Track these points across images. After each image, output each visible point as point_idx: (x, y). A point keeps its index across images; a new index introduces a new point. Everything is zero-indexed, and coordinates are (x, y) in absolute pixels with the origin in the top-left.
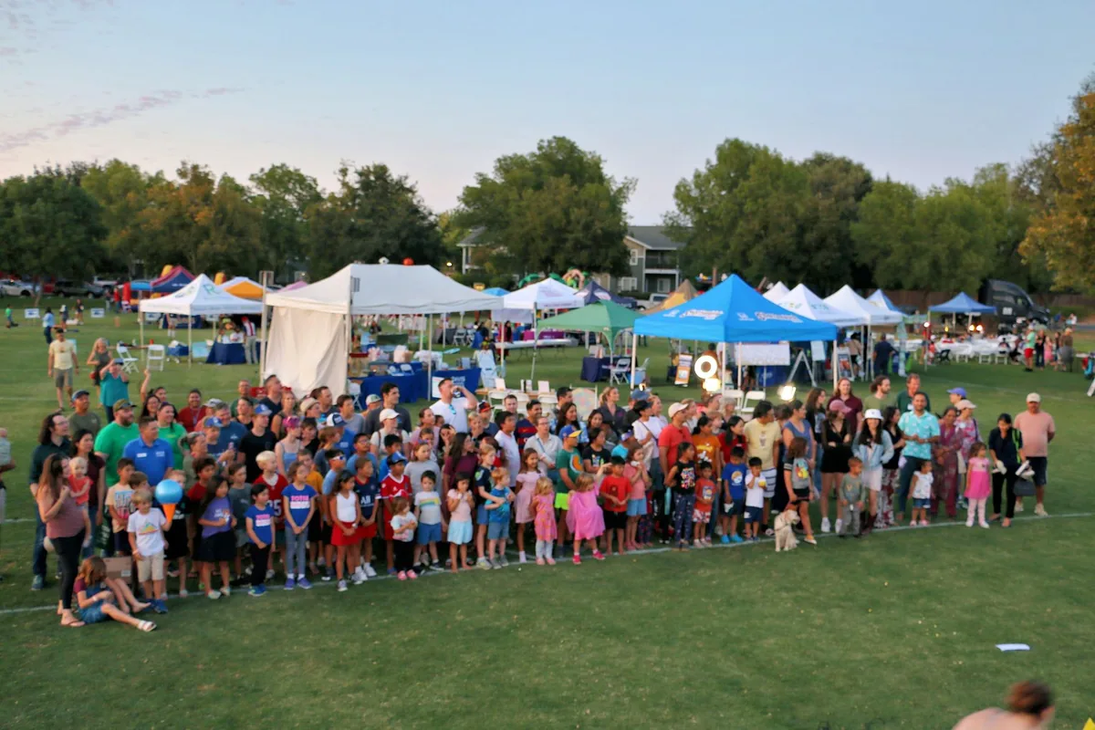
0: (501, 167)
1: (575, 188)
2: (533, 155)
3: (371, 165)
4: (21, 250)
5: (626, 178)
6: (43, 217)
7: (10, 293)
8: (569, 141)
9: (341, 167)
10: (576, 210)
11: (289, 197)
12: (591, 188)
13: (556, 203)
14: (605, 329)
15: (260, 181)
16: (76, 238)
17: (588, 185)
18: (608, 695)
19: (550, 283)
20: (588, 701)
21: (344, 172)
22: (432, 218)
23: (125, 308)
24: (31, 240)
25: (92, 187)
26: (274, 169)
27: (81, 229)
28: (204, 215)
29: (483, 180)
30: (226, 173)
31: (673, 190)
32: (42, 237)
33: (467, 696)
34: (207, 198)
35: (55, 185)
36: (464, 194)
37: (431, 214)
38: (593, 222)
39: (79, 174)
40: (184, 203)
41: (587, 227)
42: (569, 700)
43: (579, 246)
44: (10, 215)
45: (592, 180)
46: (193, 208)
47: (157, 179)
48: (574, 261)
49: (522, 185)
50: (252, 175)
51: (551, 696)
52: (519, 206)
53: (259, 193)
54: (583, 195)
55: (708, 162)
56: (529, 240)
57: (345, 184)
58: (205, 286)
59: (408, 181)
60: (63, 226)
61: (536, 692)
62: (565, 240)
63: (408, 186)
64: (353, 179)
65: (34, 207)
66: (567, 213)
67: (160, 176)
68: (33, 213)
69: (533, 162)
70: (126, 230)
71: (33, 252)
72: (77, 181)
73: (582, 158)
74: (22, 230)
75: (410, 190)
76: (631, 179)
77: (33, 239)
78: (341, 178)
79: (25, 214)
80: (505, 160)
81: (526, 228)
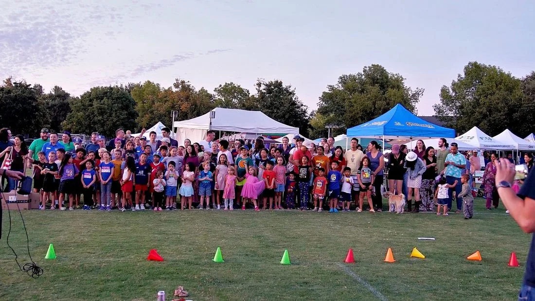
0: (342, 81)
1: (383, 92)
2: (359, 74)
3: (273, 81)
5: (417, 88)
6: (106, 107)
8: (381, 67)
9: (258, 82)
12: (391, 91)
13: (369, 99)
15: (220, 91)
16: (122, 117)
17: (390, 89)
21: (259, 85)
24: (100, 118)
25: (135, 94)
27: (125, 112)
28: (184, 106)
29: (331, 88)
30: (203, 88)
31: (440, 92)
32: (105, 116)
34: (188, 98)
35: (114, 91)
36: (322, 96)
39: (131, 88)
40: (176, 100)
44: (91, 105)
45: (393, 87)
46: (180, 102)
47: (169, 91)
49: (352, 90)
50: (216, 89)
52: (351, 101)
53: (219, 97)
54: (387, 95)
55: (459, 76)
57: (259, 91)
59: (291, 88)
60: (116, 111)
63: (291, 91)
64: (263, 87)
65: (102, 102)
66: (374, 104)
69: (360, 78)
70: (148, 115)
72: (129, 92)
73: (388, 76)
74: (96, 113)
75: (292, 93)
76: (420, 89)
77: (101, 117)
78: (258, 88)
79: (98, 105)
80: (344, 77)
81: (353, 113)
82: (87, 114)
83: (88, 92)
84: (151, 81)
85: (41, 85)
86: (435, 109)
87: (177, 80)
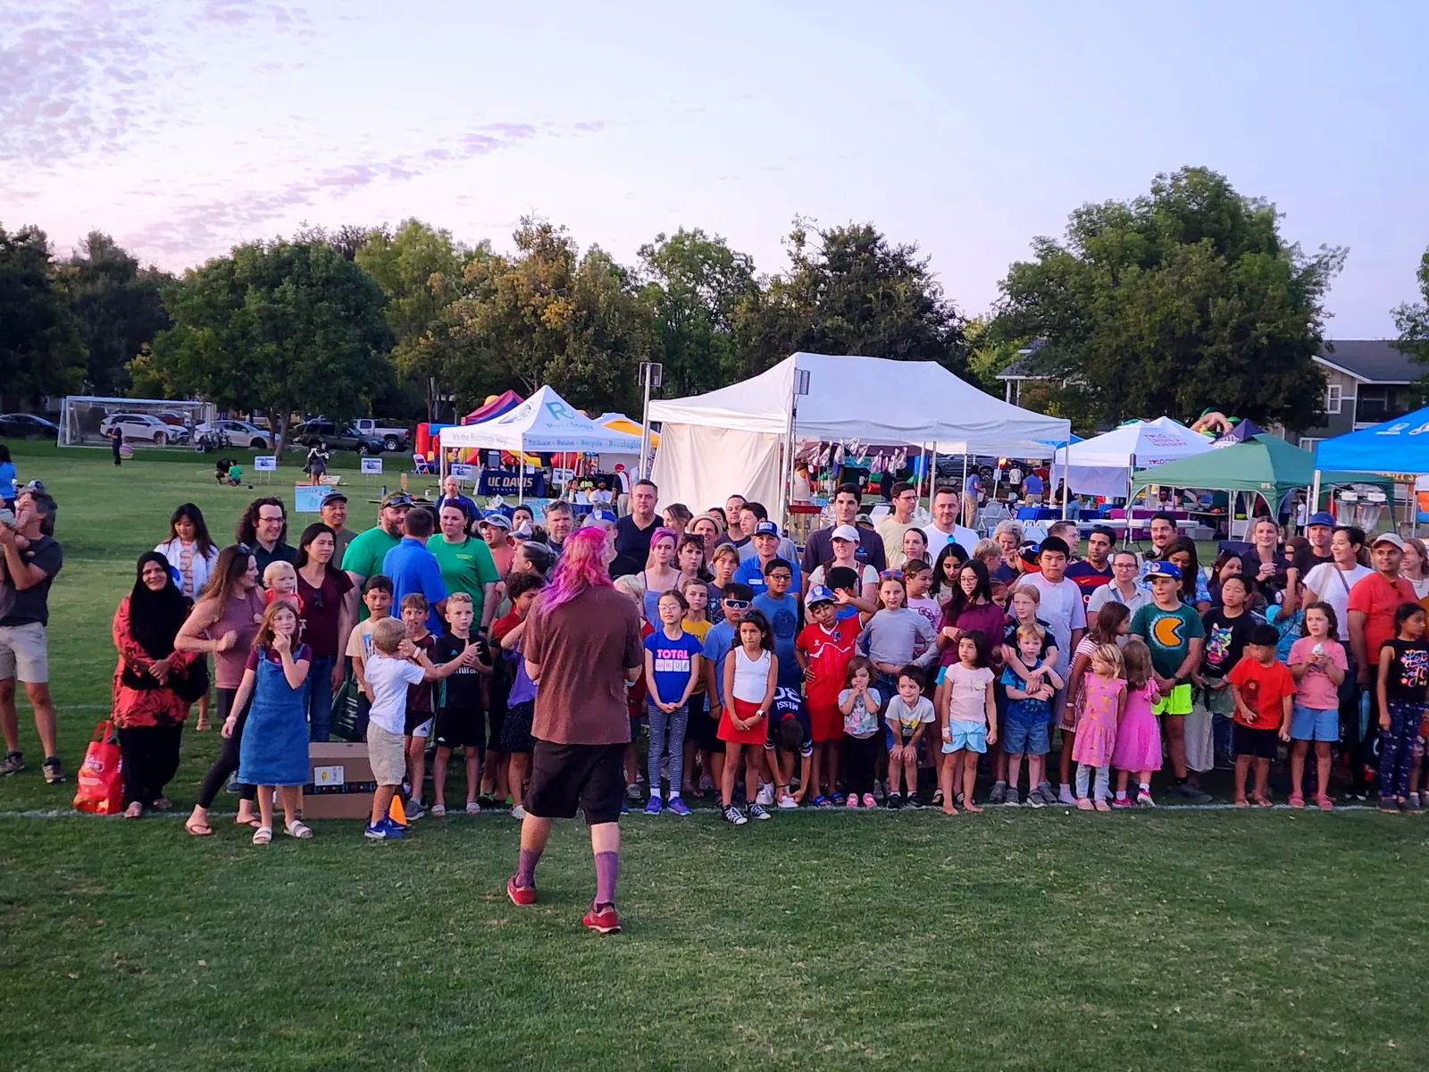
0: (1081, 227)
1: (1222, 261)
2: (1140, 202)
4: (254, 366)
5: (1323, 247)
6: (290, 309)
7: (234, 442)
8: (1213, 176)
9: (793, 229)
10: (1220, 301)
11: (703, 290)
12: (1252, 262)
13: (1183, 290)
14: (1263, 486)
15: (655, 260)
16: (346, 347)
17: (1247, 256)
18: (1219, 992)
19: (1164, 424)
20: (1178, 997)
21: (799, 238)
22: (954, 322)
23: (418, 465)
24: (271, 348)
25: (372, 266)
26: (678, 240)
27: (354, 332)
28: (555, 311)
29: (1048, 249)
30: (596, 245)
32: (288, 344)
33: (949, 968)
34: (562, 284)
35: (313, 256)
36: (1010, 277)
37: (952, 316)
38: (1253, 323)
39: (352, 244)
40: (523, 291)
41: (1241, 333)
42: (1142, 992)
43: (1224, 368)
44: (241, 305)
45: (1254, 248)
46: (537, 298)
47: (480, 253)
48: (1214, 396)
49: (1120, 258)
50: (644, 247)
51: (1109, 982)
52: (1112, 298)
53: (651, 279)
54: (1238, 275)
56: (1129, 357)
57: (799, 260)
58: (549, 405)
59: (913, 256)
60: (325, 325)
61: (1080, 973)
62: (1199, 358)
63: (913, 264)
64: (815, 251)
65: (277, 293)
66: (1202, 309)
67: (485, 250)
68: (275, 302)
69: (1142, 216)
70: (426, 338)
71: (274, 368)
72: (349, 255)
73: (1239, 208)
74: (255, 331)
75: (917, 272)
76: (1334, 248)
77: (274, 347)
78: (794, 250)
79: (263, 303)
80: (1089, 213)
81: (1124, 337)
82: (224, 333)
83: (224, 261)
84: (423, 220)
85: (41, 228)
86: (1398, 322)
87: (525, 222)
